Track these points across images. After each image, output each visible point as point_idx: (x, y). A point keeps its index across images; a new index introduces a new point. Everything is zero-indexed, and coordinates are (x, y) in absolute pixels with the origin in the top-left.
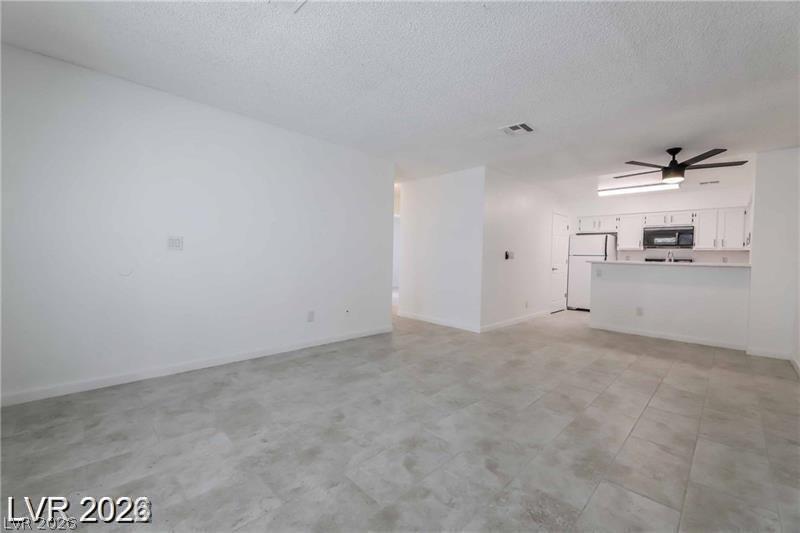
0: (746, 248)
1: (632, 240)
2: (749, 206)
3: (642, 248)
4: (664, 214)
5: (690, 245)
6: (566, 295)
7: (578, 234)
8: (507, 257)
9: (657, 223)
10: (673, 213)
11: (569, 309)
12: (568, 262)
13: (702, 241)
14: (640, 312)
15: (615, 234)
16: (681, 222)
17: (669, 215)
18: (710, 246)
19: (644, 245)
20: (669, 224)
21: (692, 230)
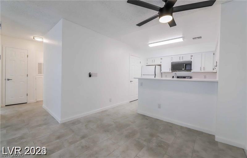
0: (215, 71)
1: (167, 68)
2: (216, 50)
3: (171, 71)
4: (179, 56)
5: (190, 70)
7: (146, 66)
8: (90, 76)
9: (177, 60)
10: (183, 55)
13: (195, 68)
14: (159, 107)
15: (160, 65)
16: (186, 59)
17: (181, 56)
18: (199, 70)
19: (171, 70)
20: (181, 60)
21: (191, 63)
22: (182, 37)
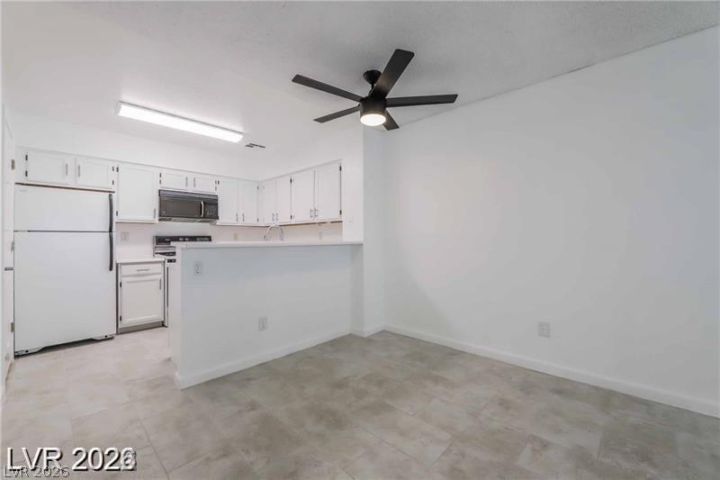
1: (140, 206)
3: (157, 220)
4: (186, 174)
5: (214, 218)
6: (13, 327)
9: (176, 184)
10: (196, 176)
11: (18, 356)
12: (14, 247)
16: (204, 187)
17: (191, 176)
18: (233, 221)
19: (160, 215)
20: (190, 189)
21: (217, 200)
22: (240, 133)
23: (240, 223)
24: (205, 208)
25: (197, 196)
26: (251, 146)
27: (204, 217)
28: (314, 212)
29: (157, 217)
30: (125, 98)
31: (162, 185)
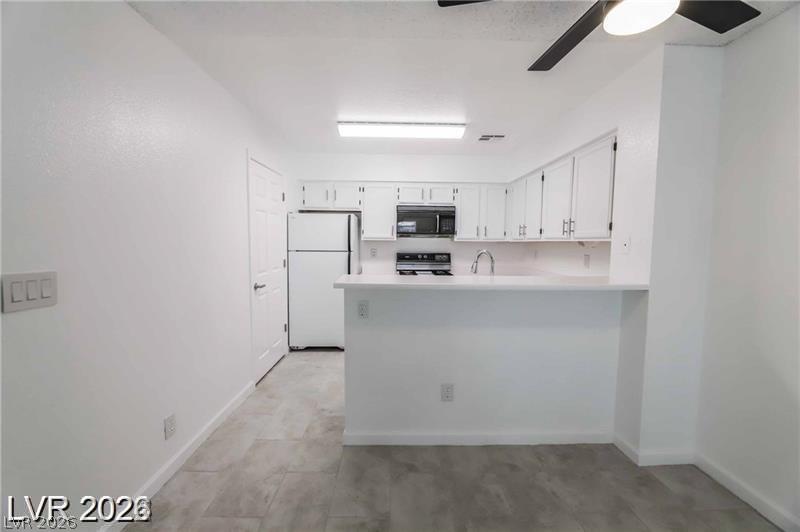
1: (381, 225)
3: (395, 237)
4: (422, 186)
5: (451, 233)
6: (287, 328)
7: (301, 212)
9: (413, 199)
10: (432, 186)
11: (292, 350)
12: (286, 264)
13: (465, 229)
15: (358, 213)
16: (440, 199)
17: (427, 188)
18: (472, 236)
19: (397, 231)
20: (427, 202)
21: (454, 212)
22: (464, 124)
23: (482, 238)
24: (440, 221)
25: (434, 209)
26: (485, 138)
27: (439, 233)
28: (569, 225)
29: (395, 235)
30: (341, 117)
31: (401, 200)
